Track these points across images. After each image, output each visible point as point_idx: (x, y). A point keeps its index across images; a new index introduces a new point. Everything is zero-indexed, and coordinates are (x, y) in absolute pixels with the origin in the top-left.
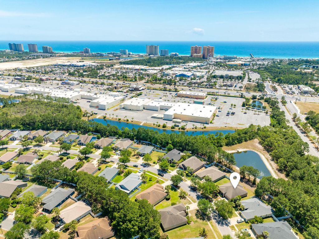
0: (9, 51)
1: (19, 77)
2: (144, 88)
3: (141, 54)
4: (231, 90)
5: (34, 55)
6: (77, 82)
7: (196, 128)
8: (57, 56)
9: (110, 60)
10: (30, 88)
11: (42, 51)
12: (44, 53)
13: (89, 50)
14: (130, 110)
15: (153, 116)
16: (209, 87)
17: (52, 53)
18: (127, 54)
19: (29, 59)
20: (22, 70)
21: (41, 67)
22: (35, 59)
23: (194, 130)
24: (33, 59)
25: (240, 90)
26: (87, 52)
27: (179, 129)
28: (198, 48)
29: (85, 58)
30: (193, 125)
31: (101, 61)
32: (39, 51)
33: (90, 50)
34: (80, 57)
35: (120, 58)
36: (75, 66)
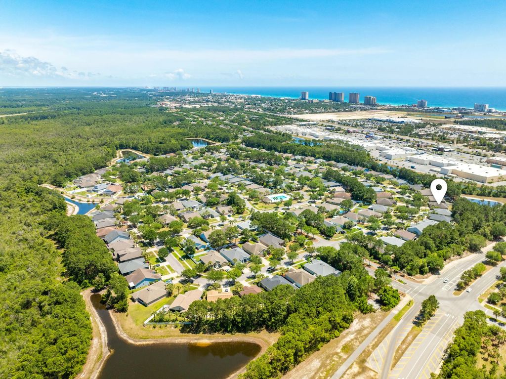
0: (328, 101)
1: (329, 128)
2: (452, 150)
5: (352, 107)
6: (381, 137)
8: (379, 109)
9: (446, 117)
10: (336, 136)
11: (363, 103)
12: (365, 104)
13: (425, 102)
14: (417, 163)
15: (431, 169)
17: (375, 105)
18: (486, 110)
19: (345, 111)
20: (334, 122)
21: (354, 120)
22: (351, 111)
24: (349, 111)
26: (421, 105)
29: (413, 113)
31: (431, 119)
32: (360, 102)
33: (427, 103)
34: (406, 112)
35: (463, 116)
36: (392, 122)
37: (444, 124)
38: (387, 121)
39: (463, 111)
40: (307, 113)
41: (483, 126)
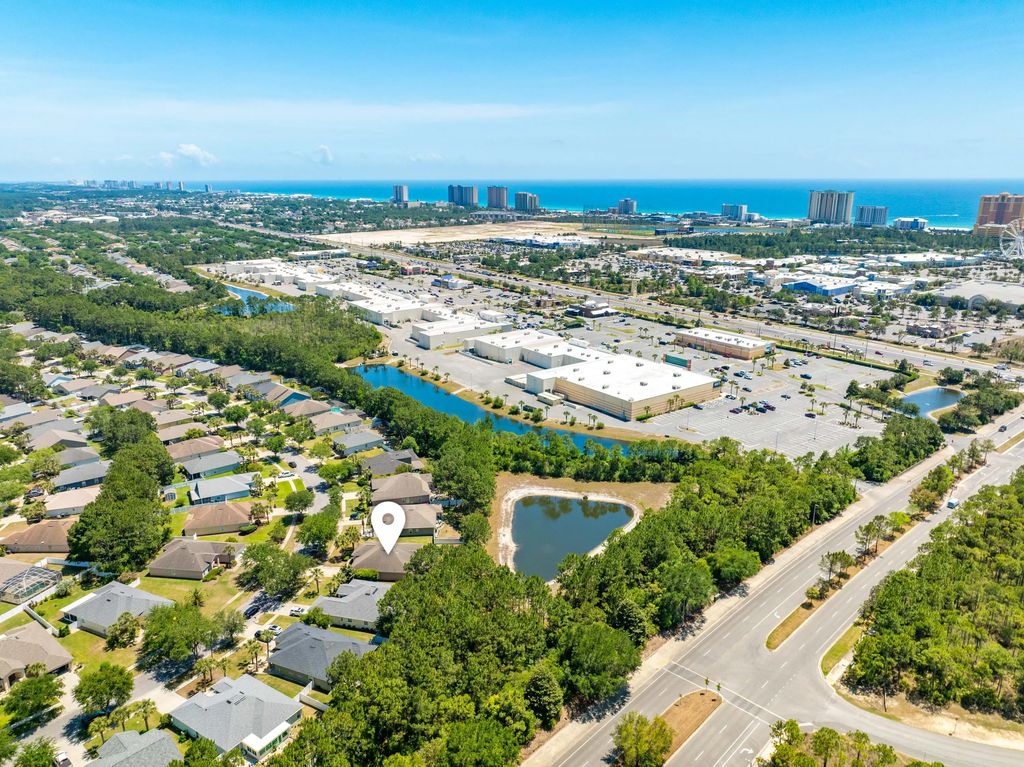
0: (445, 204)
1: (365, 262)
2: (610, 310)
3: (786, 220)
4: (916, 346)
5: (480, 216)
6: (468, 283)
7: (572, 424)
8: (535, 219)
9: (657, 233)
11: (514, 207)
12: (516, 210)
13: (632, 204)
14: (487, 358)
15: (512, 377)
16: (838, 329)
17: (536, 211)
18: (743, 217)
19: (458, 224)
21: (455, 243)
23: (567, 428)
24: (467, 224)
25: (952, 353)
26: (626, 208)
27: (526, 418)
28: (1012, 203)
29: (594, 225)
30: (567, 413)
31: (625, 236)
32: (509, 207)
33: (635, 204)
34: (585, 224)
35: (693, 229)
36: (534, 246)
37: (643, 246)
38: (524, 243)
39: (700, 219)
40: (364, 230)
41: (719, 250)
